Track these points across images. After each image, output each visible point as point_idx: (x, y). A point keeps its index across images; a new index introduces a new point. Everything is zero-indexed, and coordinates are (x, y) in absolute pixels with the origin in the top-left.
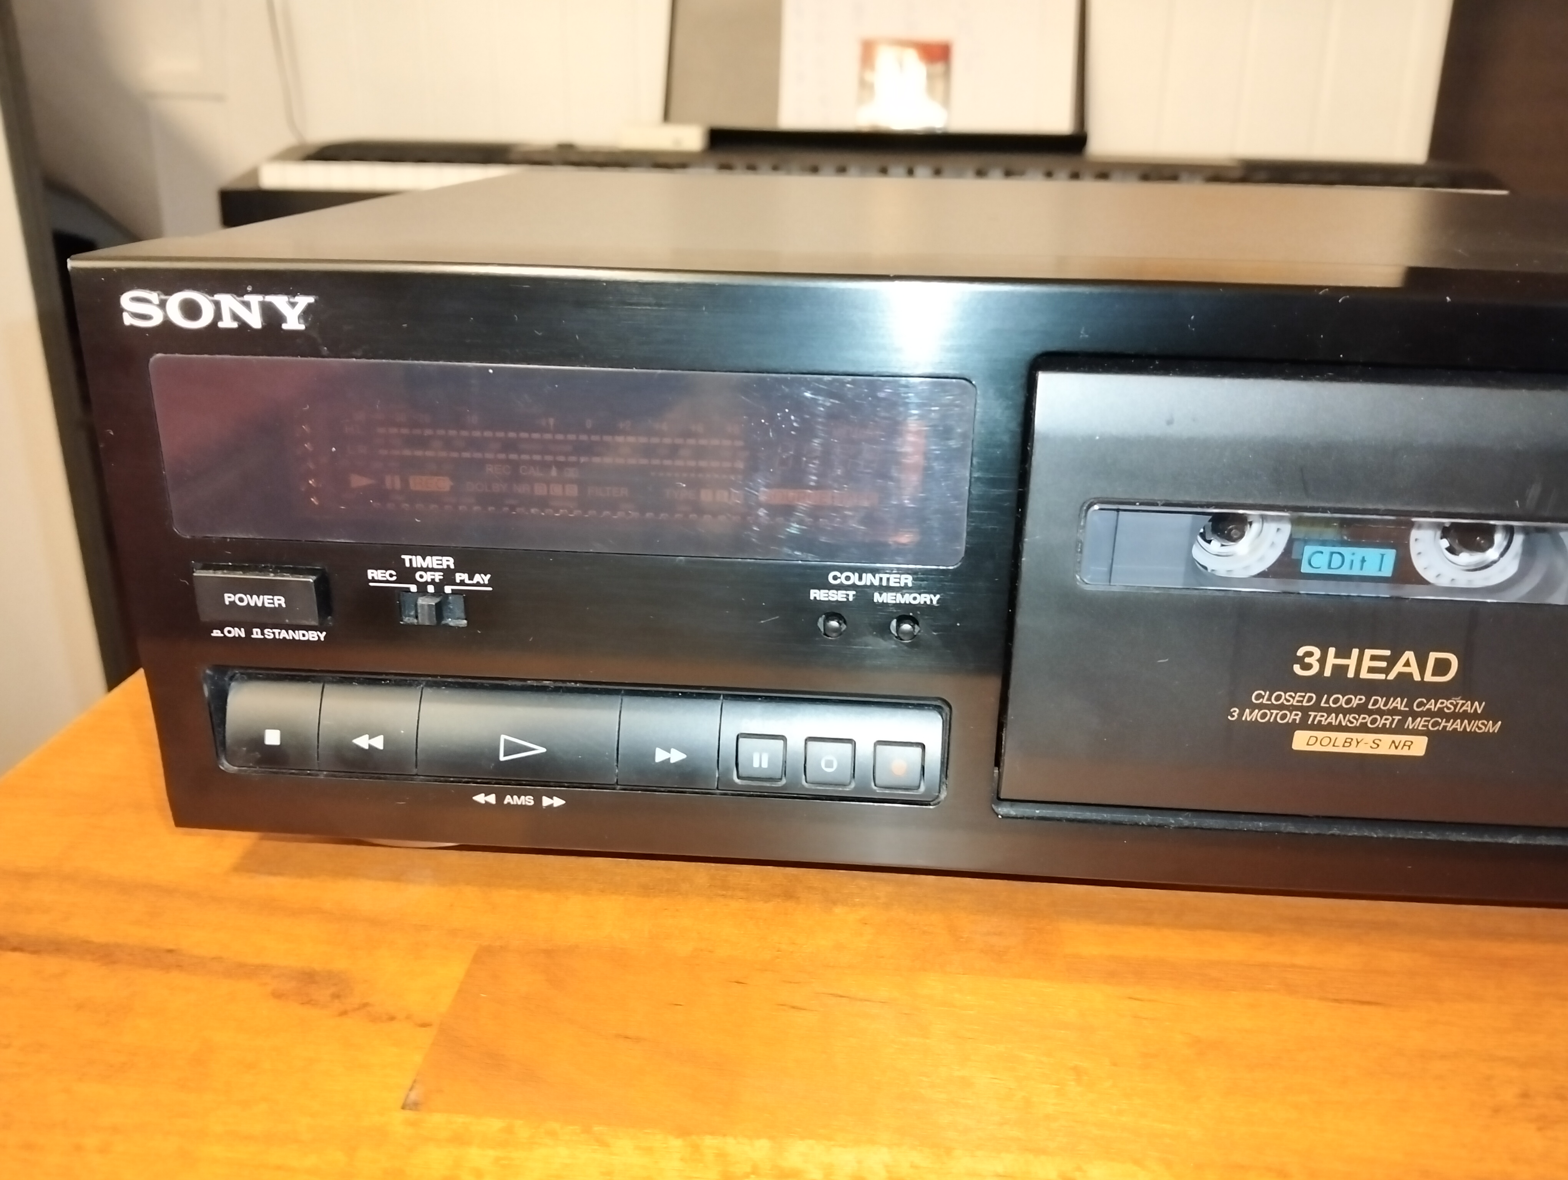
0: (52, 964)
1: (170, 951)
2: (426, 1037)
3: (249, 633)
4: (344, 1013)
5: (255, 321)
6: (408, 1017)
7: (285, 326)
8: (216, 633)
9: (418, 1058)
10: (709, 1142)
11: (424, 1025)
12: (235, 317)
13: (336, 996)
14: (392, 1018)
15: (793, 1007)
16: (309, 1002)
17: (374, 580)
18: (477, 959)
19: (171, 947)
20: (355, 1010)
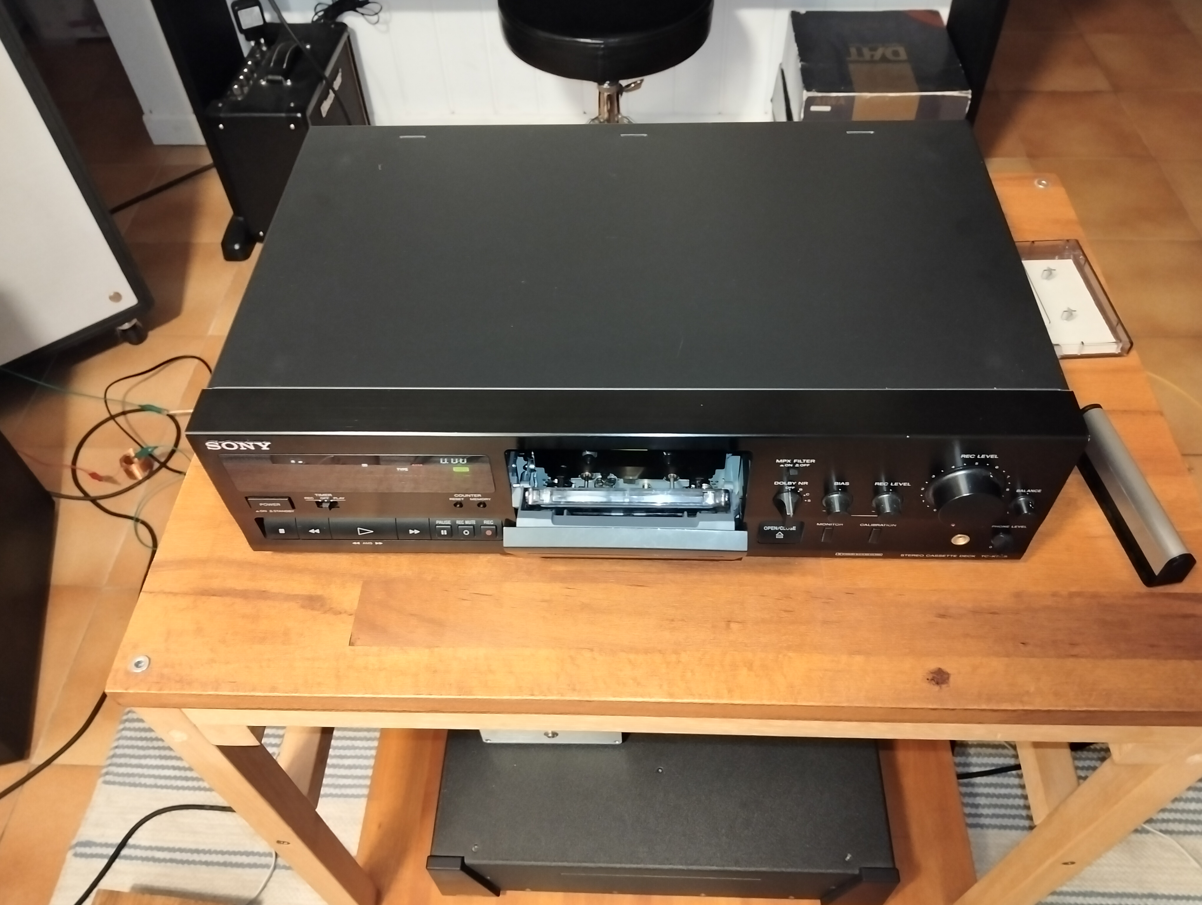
0: (228, 600)
1: (264, 591)
2: (352, 619)
3: (268, 511)
4: (325, 612)
5: (253, 448)
6: (345, 612)
7: (262, 449)
8: (257, 511)
9: (350, 627)
10: (436, 649)
11: (351, 615)
12: (245, 447)
13: (322, 606)
14: (340, 613)
15: (463, 599)
16: (313, 609)
17: (306, 499)
18: (363, 587)
19: (264, 590)
20: (329, 610)
